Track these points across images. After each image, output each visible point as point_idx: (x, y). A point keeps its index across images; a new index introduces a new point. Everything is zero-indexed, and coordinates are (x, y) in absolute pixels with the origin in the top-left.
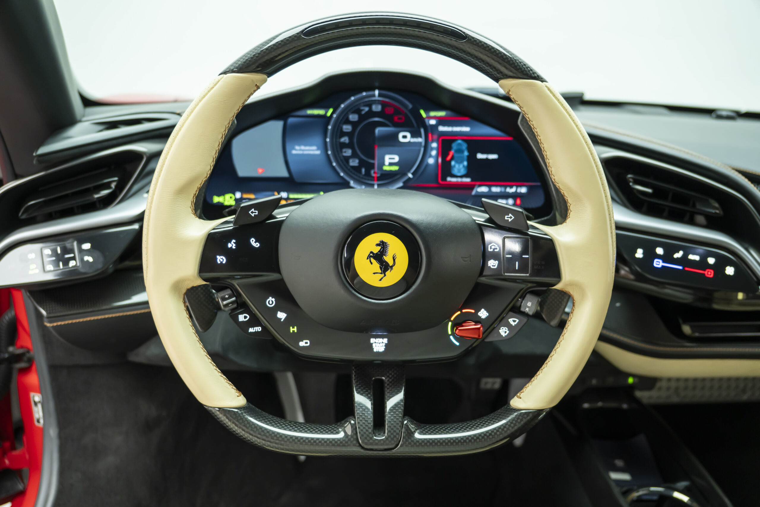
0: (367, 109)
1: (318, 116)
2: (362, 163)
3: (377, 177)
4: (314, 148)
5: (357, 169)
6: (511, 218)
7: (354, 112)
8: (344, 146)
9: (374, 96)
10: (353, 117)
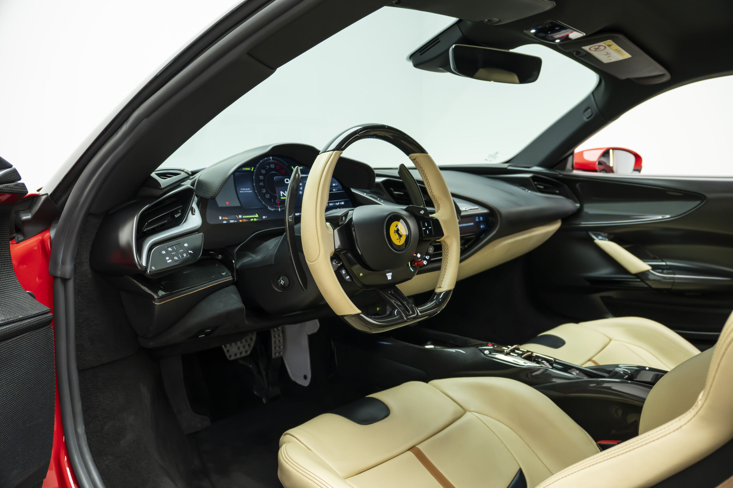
0: (268, 167)
1: (248, 171)
2: (271, 196)
3: (279, 203)
4: (249, 189)
5: (269, 199)
6: (423, 212)
7: (263, 169)
8: (262, 187)
9: (270, 160)
10: (263, 172)
